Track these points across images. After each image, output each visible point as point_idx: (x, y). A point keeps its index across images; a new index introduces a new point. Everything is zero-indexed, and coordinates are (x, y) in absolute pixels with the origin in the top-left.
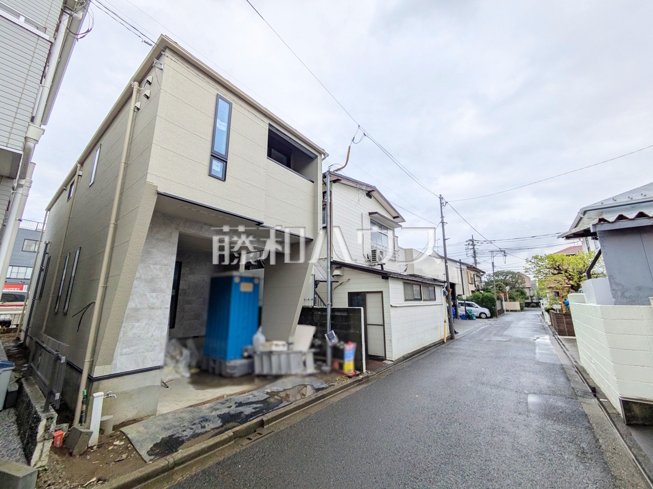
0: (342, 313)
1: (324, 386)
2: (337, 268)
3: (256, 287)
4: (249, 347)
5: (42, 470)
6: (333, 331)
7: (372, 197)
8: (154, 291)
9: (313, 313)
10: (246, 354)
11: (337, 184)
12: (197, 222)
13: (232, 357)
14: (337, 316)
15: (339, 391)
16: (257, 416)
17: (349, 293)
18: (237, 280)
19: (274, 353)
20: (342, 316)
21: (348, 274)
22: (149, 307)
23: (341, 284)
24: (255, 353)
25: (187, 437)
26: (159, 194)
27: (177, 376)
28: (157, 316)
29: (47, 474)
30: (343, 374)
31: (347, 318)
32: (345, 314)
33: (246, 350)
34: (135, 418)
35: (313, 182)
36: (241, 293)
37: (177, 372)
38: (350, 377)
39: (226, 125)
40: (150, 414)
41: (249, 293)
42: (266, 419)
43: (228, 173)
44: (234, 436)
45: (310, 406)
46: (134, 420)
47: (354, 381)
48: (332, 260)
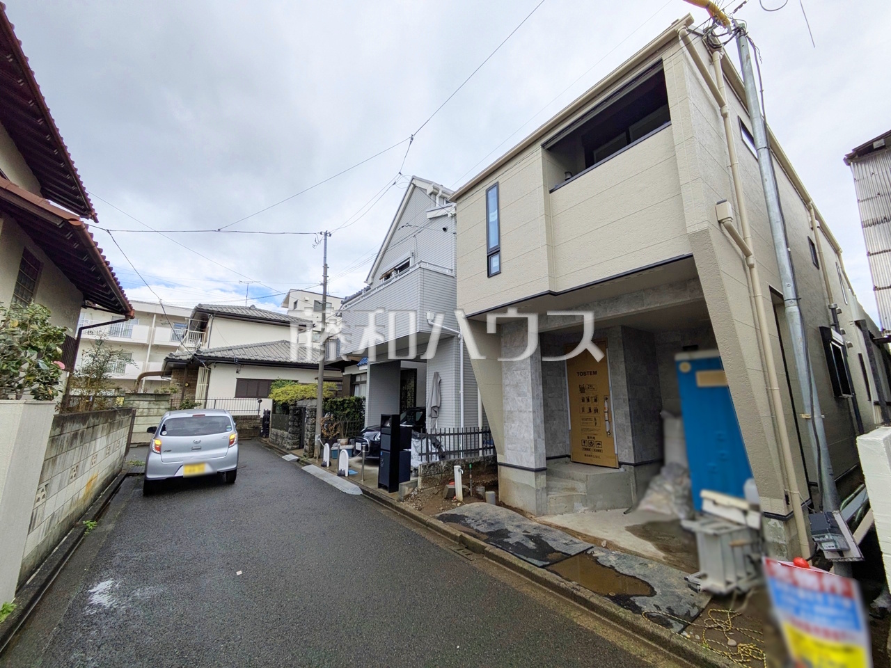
18: (684, 368)
22: (518, 410)
25: (463, 522)
28: (525, 419)
36: (703, 390)
40: (532, 512)
42: (487, 549)
43: (502, 261)
44: (462, 540)
45: (551, 591)
46: (522, 510)
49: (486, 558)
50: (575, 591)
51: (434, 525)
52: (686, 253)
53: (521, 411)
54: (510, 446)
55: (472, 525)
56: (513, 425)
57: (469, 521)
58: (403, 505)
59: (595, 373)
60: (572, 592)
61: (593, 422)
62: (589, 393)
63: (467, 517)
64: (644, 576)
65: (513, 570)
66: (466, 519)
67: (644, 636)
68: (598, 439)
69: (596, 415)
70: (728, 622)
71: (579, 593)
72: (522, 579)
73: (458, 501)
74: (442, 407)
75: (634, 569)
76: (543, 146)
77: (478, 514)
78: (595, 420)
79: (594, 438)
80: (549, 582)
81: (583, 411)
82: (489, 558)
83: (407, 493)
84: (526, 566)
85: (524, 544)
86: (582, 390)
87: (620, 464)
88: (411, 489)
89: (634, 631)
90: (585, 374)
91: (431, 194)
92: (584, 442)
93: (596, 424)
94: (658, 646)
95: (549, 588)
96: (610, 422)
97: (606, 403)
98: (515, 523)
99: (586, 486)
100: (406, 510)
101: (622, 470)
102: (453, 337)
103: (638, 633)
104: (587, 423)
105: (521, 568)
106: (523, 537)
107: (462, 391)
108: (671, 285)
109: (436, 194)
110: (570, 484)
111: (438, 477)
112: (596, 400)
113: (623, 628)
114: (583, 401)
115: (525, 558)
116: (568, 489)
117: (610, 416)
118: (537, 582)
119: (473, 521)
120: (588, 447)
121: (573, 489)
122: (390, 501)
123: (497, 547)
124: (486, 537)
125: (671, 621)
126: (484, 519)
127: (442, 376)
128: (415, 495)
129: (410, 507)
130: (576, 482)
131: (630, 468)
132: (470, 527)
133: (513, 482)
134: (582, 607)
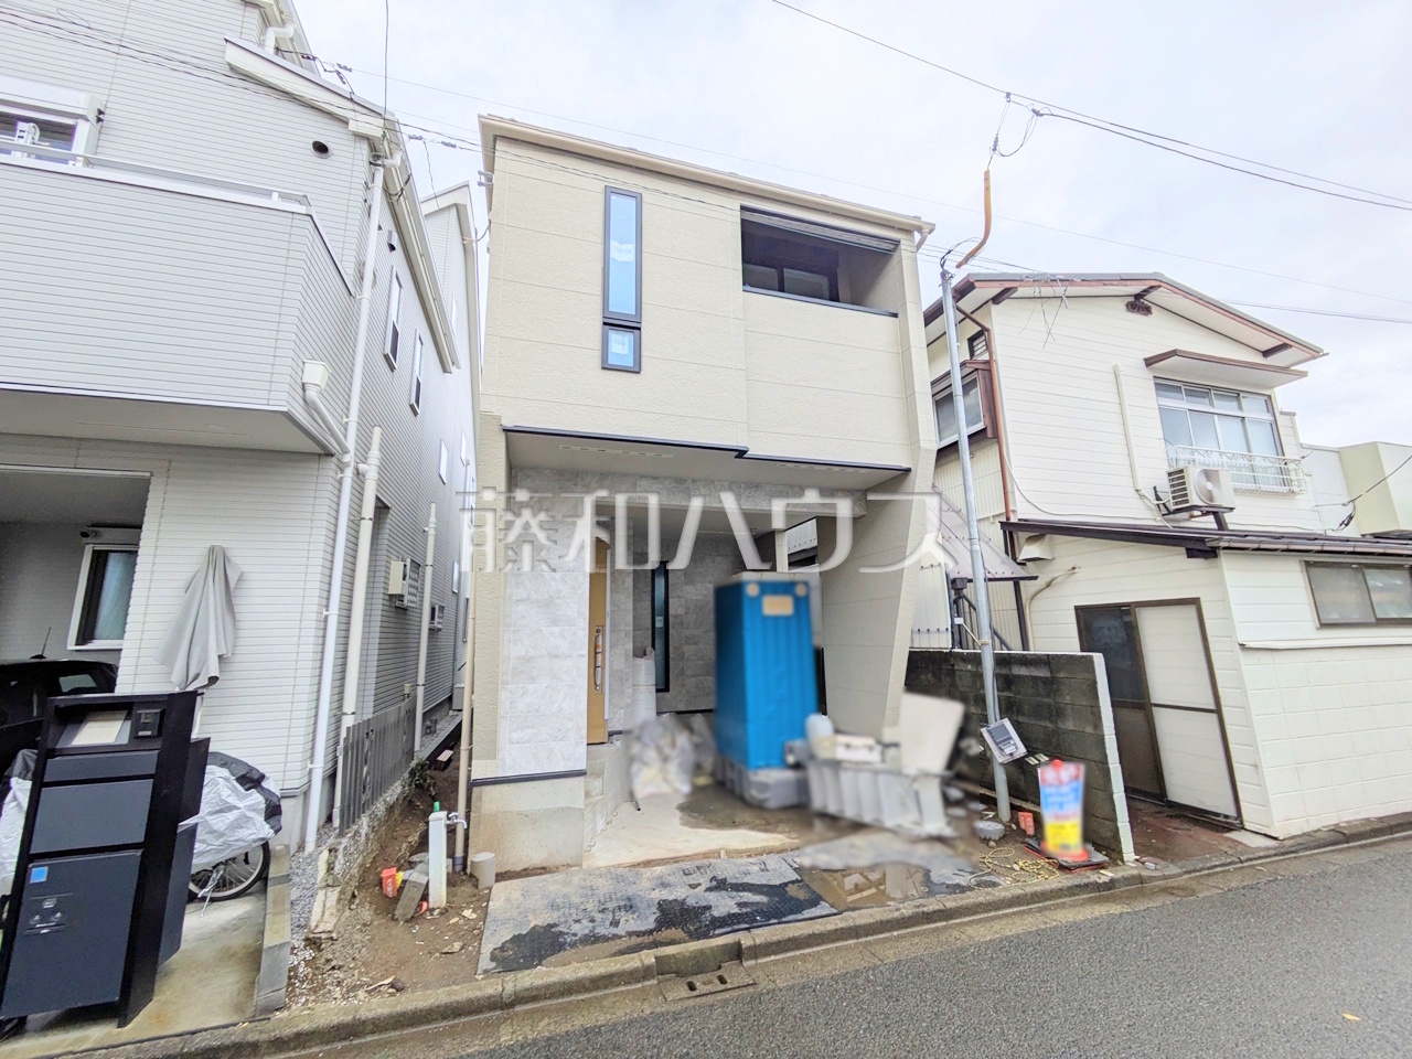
0: (1032, 668)
1: (963, 881)
2: (1031, 540)
3: (802, 604)
4: (798, 743)
5: (327, 939)
6: (1007, 722)
7: (1154, 309)
8: (555, 622)
9: (953, 665)
10: (791, 759)
11: (1006, 303)
12: (624, 475)
13: (761, 763)
14: (1019, 677)
15: (1010, 906)
16: (736, 927)
17: (1077, 609)
18: (752, 591)
19: (845, 765)
20: (1034, 677)
21: (1066, 552)
22: (549, 653)
23: (1048, 585)
24: (812, 757)
25: (574, 938)
26: (506, 431)
27: (665, 788)
28: (565, 672)
29: (334, 947)
30: (1040, 852)
31: (1051, 684)
32: (1043, 673)
33: (791, 751)
34: (544, 865)
35: (895, 315)
36: (766, 618)
37: (666, 780)
38: (1063, 868)
39: (632, 247)
40: (570, 862)
41: (787, 618)
42: (747, 943)
43: (645, 352)
45: (895, 933)
46: (544, 868)
47: (1076, 886)
48: (1013, 520)
49: (753, 962)
51: (547, 987)
53: (556, 657)
55: (601, 931)
57: (581, 929)
65: (818, 945)
66: (562, 929)
67: (1005, 908)
76: (741, 210)
77: (557, 907)
80: (888, 921)
82: (756, 958)
85: (745, 900)
87: (611, 734)
89: (996, 910)
97: (600, 638)
99: (602, 782)
101: (616, 743)
102: (332, 455)
107: (332, 612)
113: (986, 915)
115: (800, 916)
117: (604, 659)
119: (586, 924)
125: (986, 878)
126: (592, 907)
131: (625, 737)
133: (520, 814)
134: (939, 924)
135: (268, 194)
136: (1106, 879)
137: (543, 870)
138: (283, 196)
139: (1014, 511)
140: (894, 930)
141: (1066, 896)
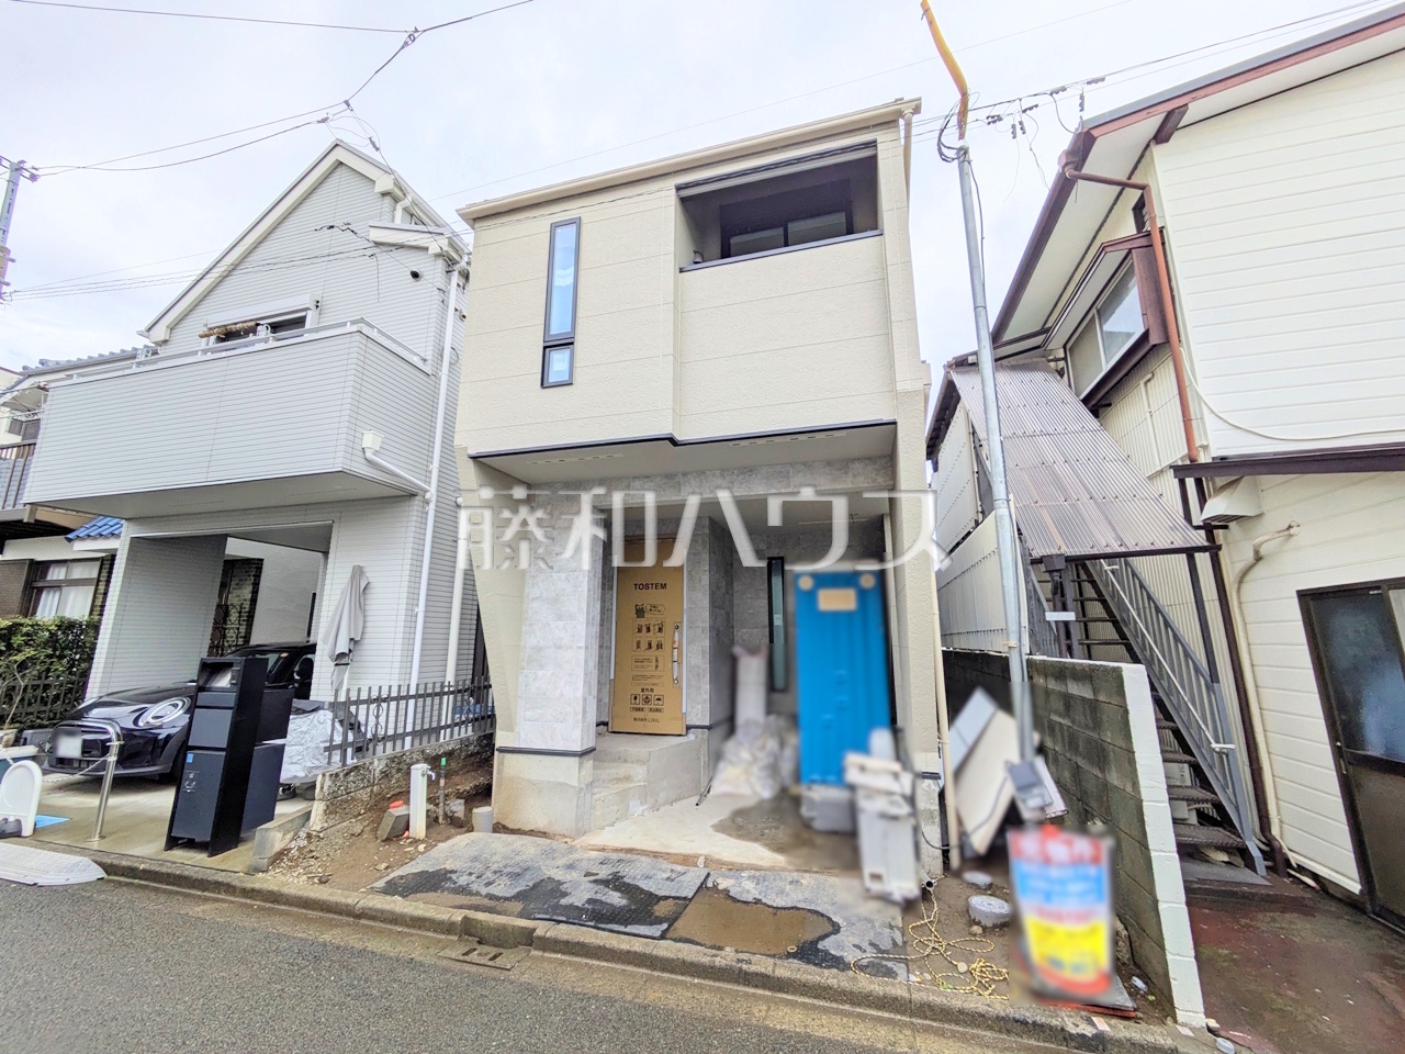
0: (1079, 686)
1: (855, 956)
2: (1225, 487)
3: (869, 597)
5: (316, 836)
17: (1303, 596)
18: (806, 583)
20: (1083, 699)
21: (1282, 499)
22: (555, 644)
23: (1258, 558)
25: (451, 885)
26: (474, 458)
28: (567, 661)
29: (319, 843)
34: (545, 830)
35: (882, 234)
36: (824, 615)
37: (749, 782)
39: (571, 272)
40: (566, 833)
42: (539, 932)
43: (577, 364)
44: (467, 929)
45: (696, 981)
46: (545, 833)
47: (1017, 1021)
48: (1203, 459)
49: (540, 953)
50: (745, 967)
51: (382, 911)
52: (886, 419)
53: (560, 647)
54: (529, 714)
55: (474, 887)
56: (540, 673)
57: (463, 880)
58: (270, 881)
59: (664, 586)
60: (740, 969)
61: (654, 664)
62: (650, 619)
63: (452, 872)
64: (805, 900)
65: (607, 960)
66: (454, 876)
67: (869, 1006)
68: (658, 691)
69: (659, 652)
70: (936, 936)
71: (753, 968)
72: (632, 975)
73: (416, 842)
74: (366, 641)
75: (788, 895)
76: (679, 188)
77: (475, 859)
78: (657, 661)
79: (652, 690)
80: (692, 964)
81: (638, 647)
82: (544, 950)
83: (278, 847)
84: (637, 945)
85: (603, 899)
86: (640, 612)
87: (689, 728)
88: (289, 836)
89: (853, 1004)
90: (647, 587)
91: (384, 194)
92: (636, 698)
93: (657, 667)
94: (892, 1016)
95: (692, 976)
96: (680, 664)
97: (677, 634)
98: (561, 862)
99: (648, 770)
100: (285, 890)
101: (691, 736)
102: (413, 495)
103: (859, 1005)
104: (643, 667)
105: (629, 952)
106: (592, 885)
107: (421, 609)
108: (829, 463)
109: (396, 200)
110: (622, 770)
111: (364, 795)
112: (660, 630)
113: (835, 1005)
114: (640, 631)
115: (622, 928)
116: (619, 780)
117: (680, 654)
118: (664, 970)
119: (473, 878)
120: (641, 706)
121: (627, 778)
122: (221, 877)
123: (559, 922)
124: (518, 906)
125: (890, 964)
126: (495, 867)
127: (372, 575)
128: (300, 849)
129: (293, 882)
130: (630, 765)
131: (704, 733)
132: (470, 893)
133: (530, 782)
134: (760, 992)
135: (344, 324)
136: (1089, 1031)
137: (544, 834)
138: (353, 323)
139: (1205, 448)
140: (698, 977)
141: (990, 1028)
